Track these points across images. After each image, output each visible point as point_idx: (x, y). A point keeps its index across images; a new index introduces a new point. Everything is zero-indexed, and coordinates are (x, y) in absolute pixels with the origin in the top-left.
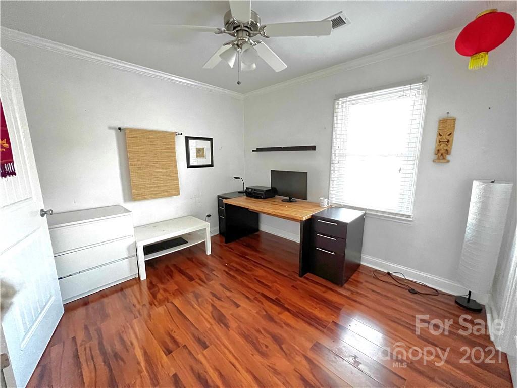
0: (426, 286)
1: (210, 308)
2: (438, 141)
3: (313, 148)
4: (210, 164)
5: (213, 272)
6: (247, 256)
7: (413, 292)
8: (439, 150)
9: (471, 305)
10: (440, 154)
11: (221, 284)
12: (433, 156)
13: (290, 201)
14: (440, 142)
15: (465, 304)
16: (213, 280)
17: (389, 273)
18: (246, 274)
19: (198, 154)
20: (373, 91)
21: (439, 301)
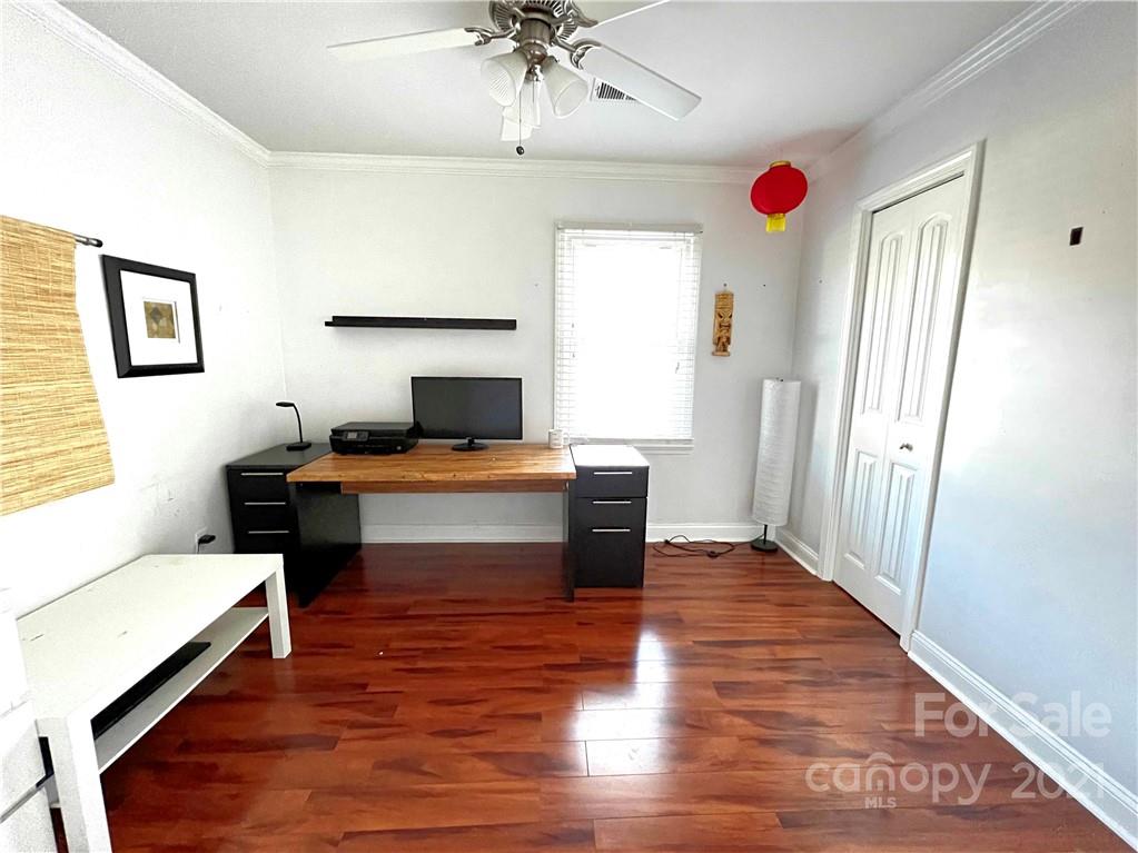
0: (716, 543)
1: (482, 765)
2: (717, 325)
3: (510, 325)
4: (194, 360)
5: (368, 690)
6: (410, 613)
7: (712, 555)
8: (719, 338)
9: (768, 547)
10: (720, 344)
11: (431, 702)
12: (713, 348)
13: (471, 447)
14: (720, 326)
15: (762, 546)
16: (396, 707)
17: (667, 542)
18: (461, 648)
19: (155, 326)
20: (629, 230)
21: (740, 555)
